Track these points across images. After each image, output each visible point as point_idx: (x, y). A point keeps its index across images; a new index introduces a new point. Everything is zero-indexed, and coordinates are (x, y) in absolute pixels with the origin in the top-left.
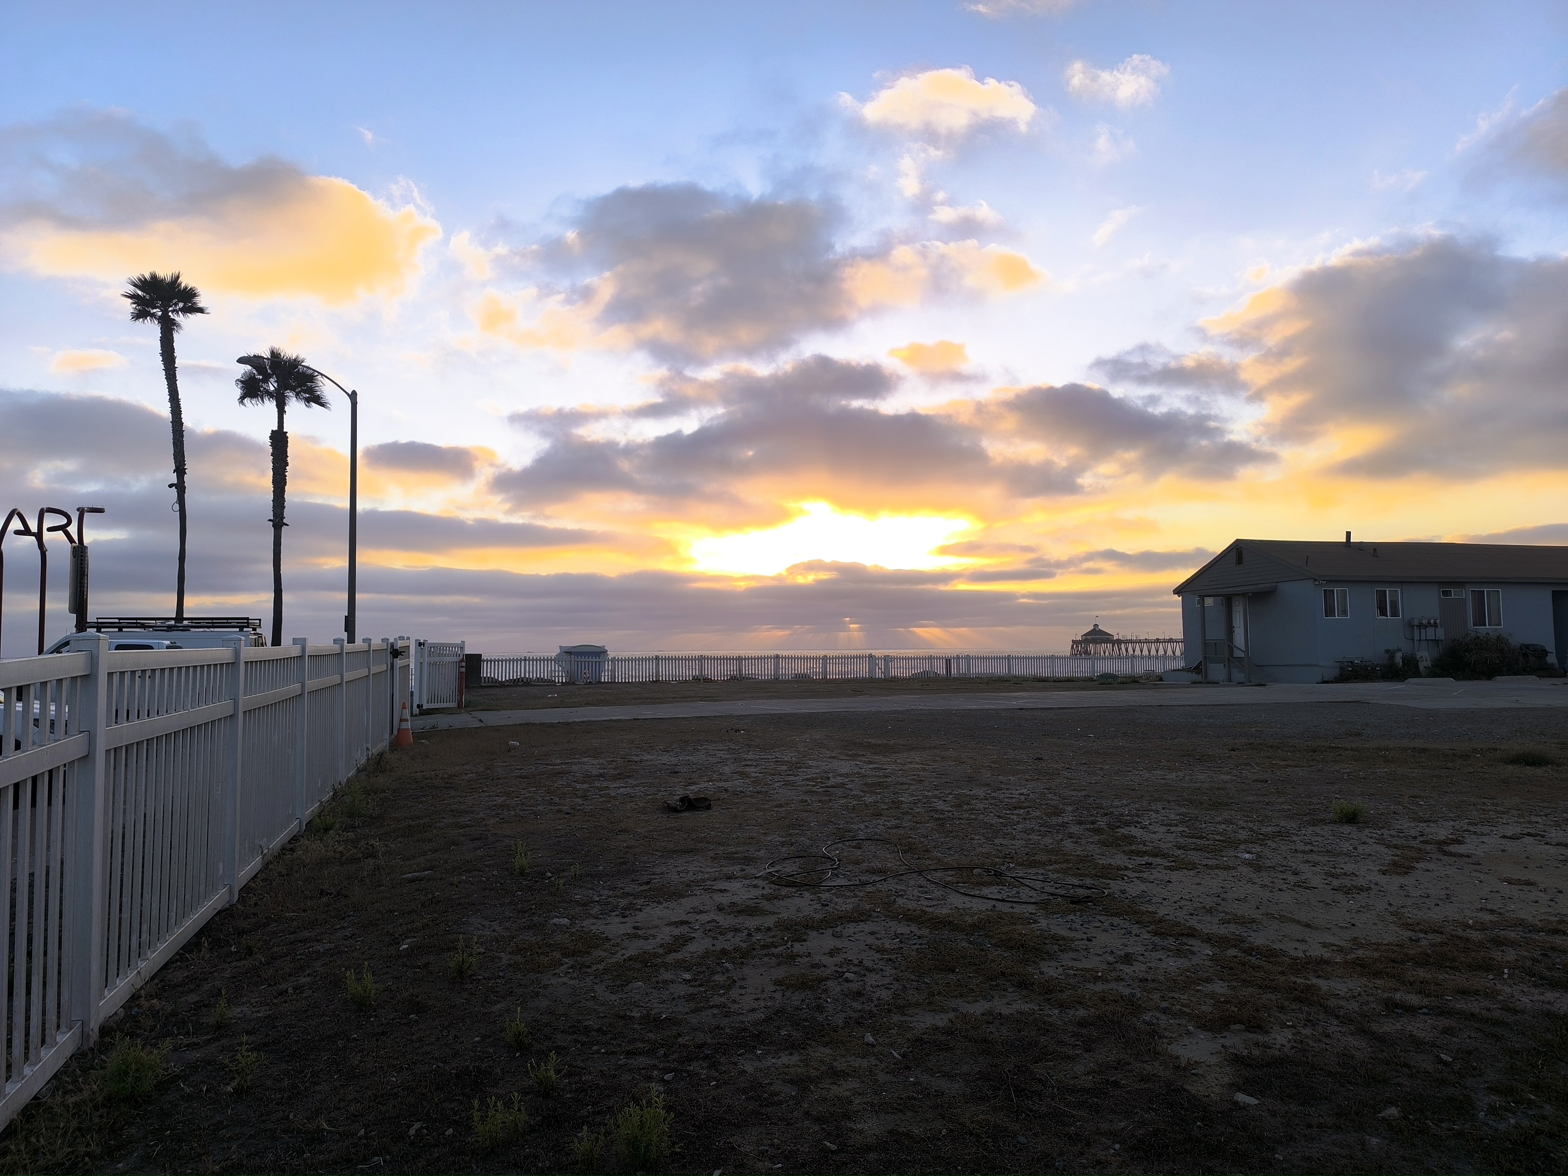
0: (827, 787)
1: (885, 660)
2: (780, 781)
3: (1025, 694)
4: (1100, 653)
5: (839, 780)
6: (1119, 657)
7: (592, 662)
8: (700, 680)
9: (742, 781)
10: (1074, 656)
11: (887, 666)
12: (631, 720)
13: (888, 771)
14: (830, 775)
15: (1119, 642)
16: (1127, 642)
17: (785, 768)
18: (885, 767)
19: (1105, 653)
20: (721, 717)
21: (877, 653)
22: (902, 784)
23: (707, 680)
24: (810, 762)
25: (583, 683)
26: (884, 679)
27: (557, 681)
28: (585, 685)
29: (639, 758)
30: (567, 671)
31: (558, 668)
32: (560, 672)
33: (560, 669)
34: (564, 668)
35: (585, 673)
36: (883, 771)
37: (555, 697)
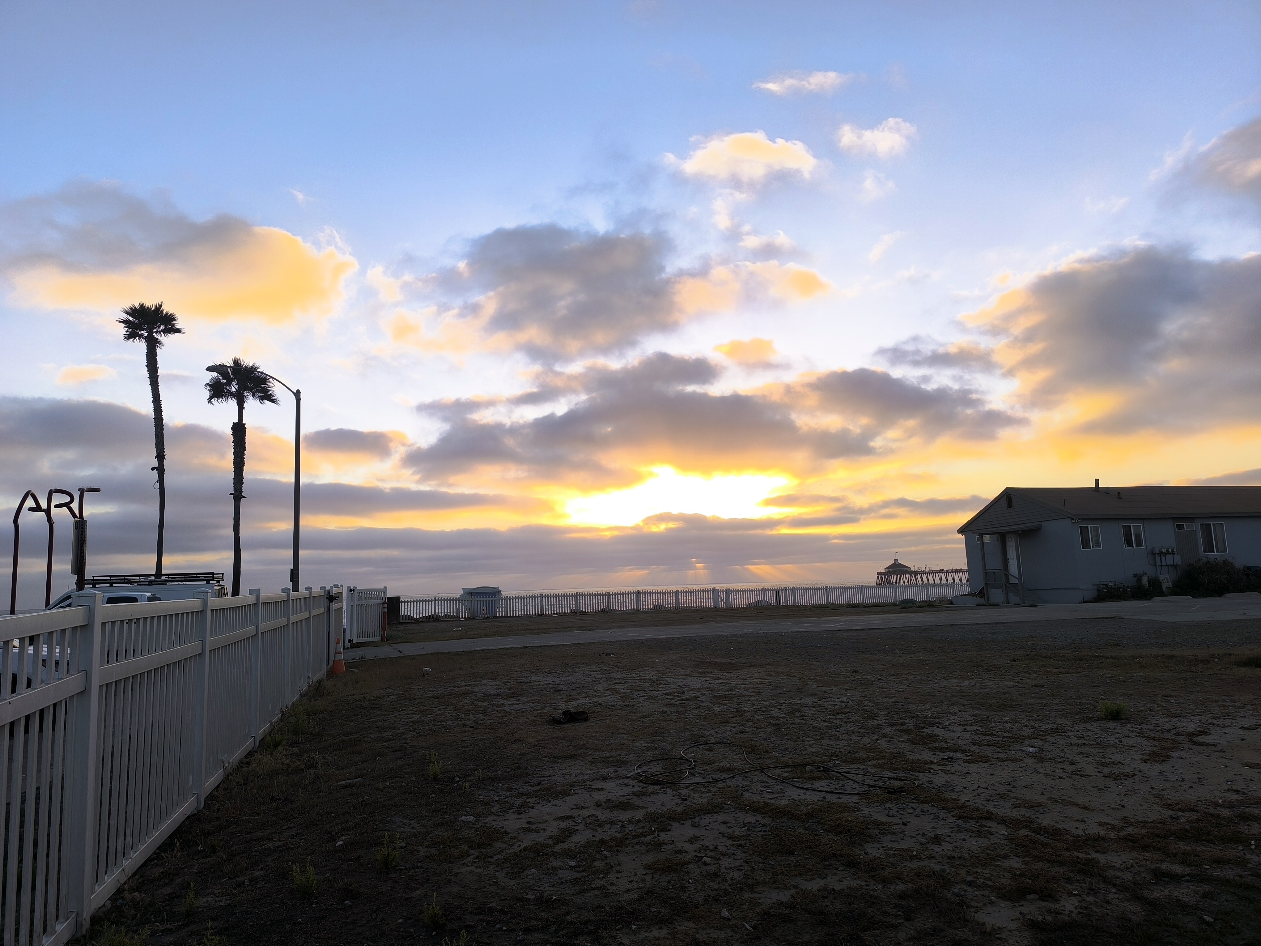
0: (683, 700)
1: (726, 593)
2: (644, 696)
3: (841, 618)
4: (901, 582)
5: (692, 694)
6: (917, 586)
7: (489, 600)
8: (576, 613)
9: (613, 696)
10: (879, 585)
11: (727, 597)
12: (521, 648)
13: (732, 685)
14: (685, 690)
15: (916, 573)
16: (922, 573)
17: (647, 684)
18: (729, 682)
19: (904, 582)
20: (594, 643)
21: (718, 587)
22: (744, 696)
23: (582, 613)
24: (668, 679)
25: (482, 618)
26: (726, 609)
27: (461, 617)
28: (483, 619)
29: (528, 680)
30: (469, 609)
31: (462, 606)
32: (464, 610)
33: (463, 607)
34: (466, 606)
35: (483, 610)
36: (728, 685)
37: (460, 630)
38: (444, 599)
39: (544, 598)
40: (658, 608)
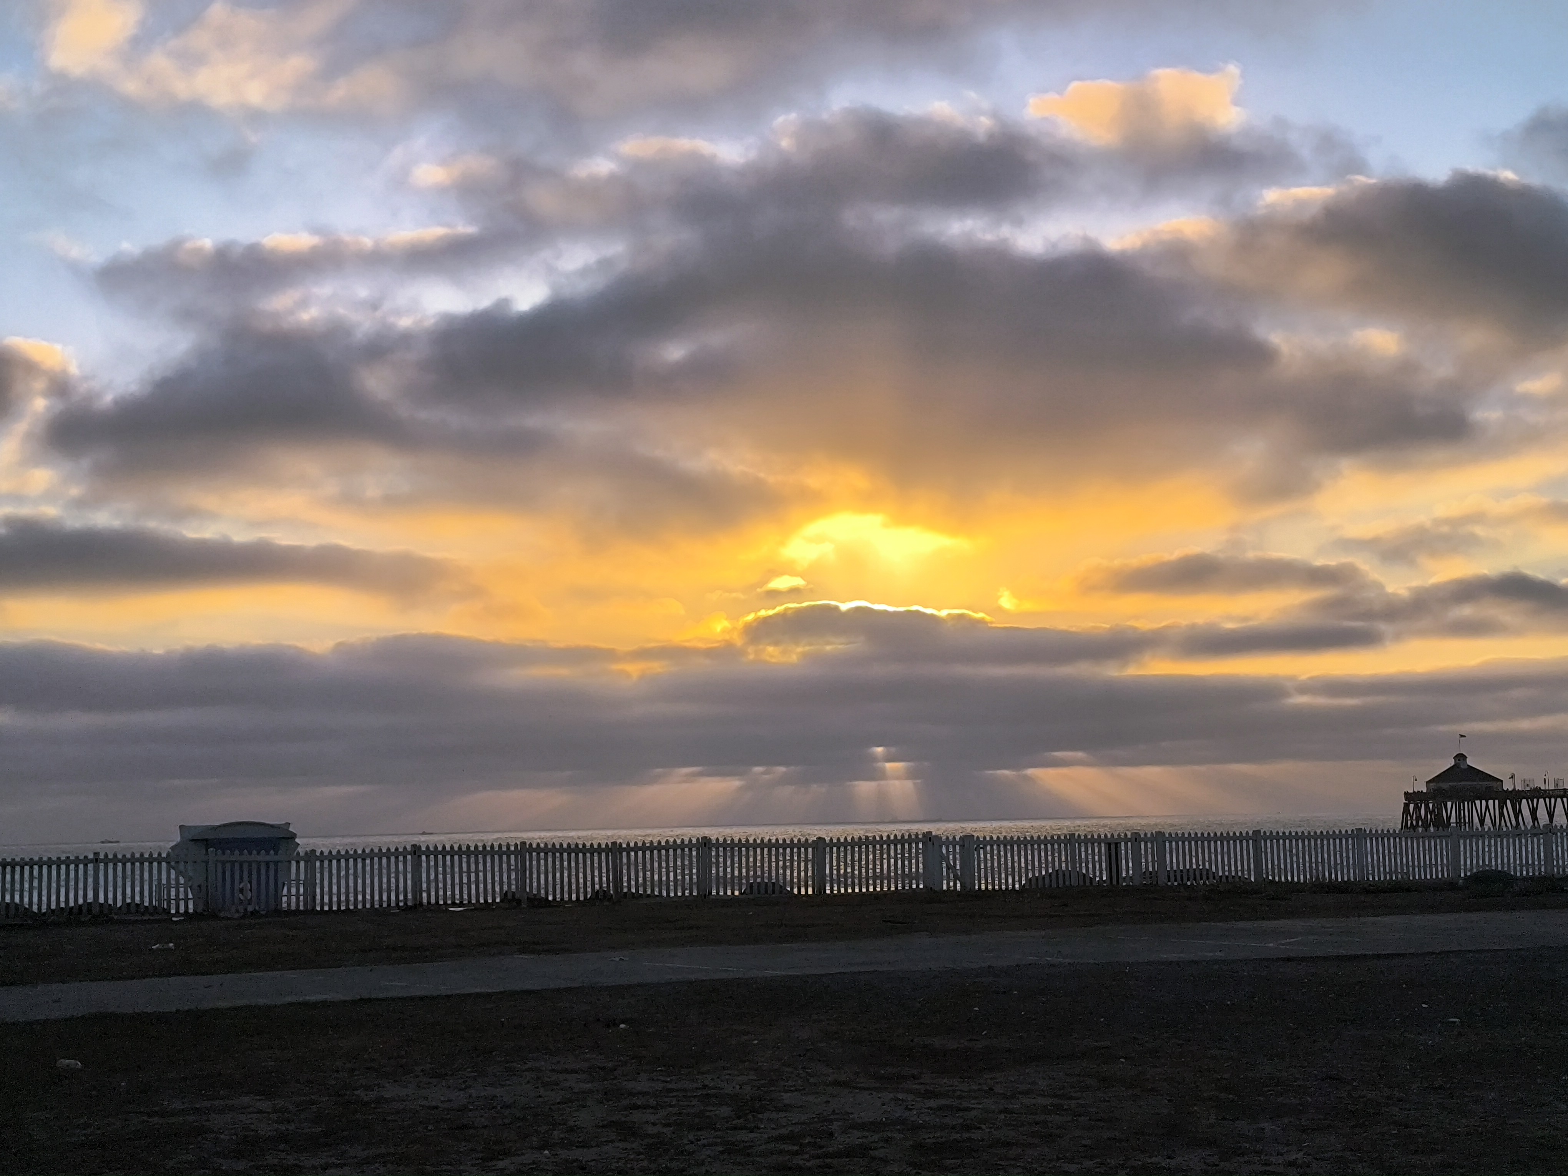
0: (827, 1155)
1: (962, 846)
2: (715, 1144)
3: (1298, 924)
4: (1471, 821)
5: (855, 1138)
6: (1517, 832)
7: (259, 863)
8: (519, 902)
9: (621, 1145)
10: (1409, 828)
11: (967, 862)
12: (354, 1002)
13: (974, 1113)
14: (835, 1126)
15: (1516, 796)
16: (1535, 794)
17: (725, 1111)
18: (965, 1104)
19: (1482, 821)
20: (568, 990)
22: (1008, 1144)
23: (538, 903)
24: (786, 1096)
25: (237, 916)
26: (959, 894)
27: (173, 911)
28: (242, 918)
29: (372, 1095)
30: (199, 886)
31: (177, 879)
32: (182, 890)
33: (182, 881)
34: (190, 879)
35: (241, 891)
36: (961, 1114)
37: (170, 949)
38: (124, 856)
39: (424, 857)
40: (763, 891)
